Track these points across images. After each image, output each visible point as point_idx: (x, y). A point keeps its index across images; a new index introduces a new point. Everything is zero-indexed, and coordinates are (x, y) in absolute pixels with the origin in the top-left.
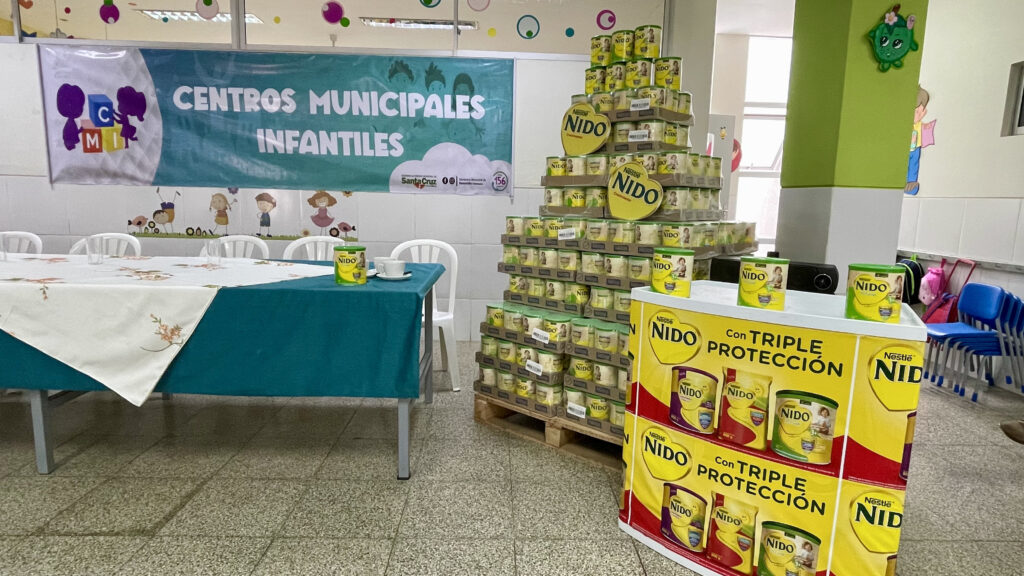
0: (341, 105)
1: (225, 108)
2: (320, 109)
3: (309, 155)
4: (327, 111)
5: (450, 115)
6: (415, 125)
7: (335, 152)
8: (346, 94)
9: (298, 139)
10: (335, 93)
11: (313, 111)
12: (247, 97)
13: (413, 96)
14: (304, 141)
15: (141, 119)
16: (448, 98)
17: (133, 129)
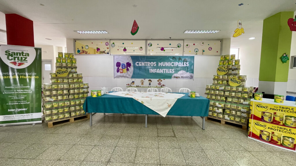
0: (164, 64)
1: (144, 65)
2: (160, 65)
3: (158, 73)
4: (161, 66)
5: (183, 66)
6: (177, 67)
7: (162, 72)
8: (165, 63)
9: (156, 70)
10: (163, 63)
11: (159, 66)
12: (148, 63)
13: (176, 63)
14: (157, 71)
15: (130, 67)
16: (182, 63)
17: (129, 69)
